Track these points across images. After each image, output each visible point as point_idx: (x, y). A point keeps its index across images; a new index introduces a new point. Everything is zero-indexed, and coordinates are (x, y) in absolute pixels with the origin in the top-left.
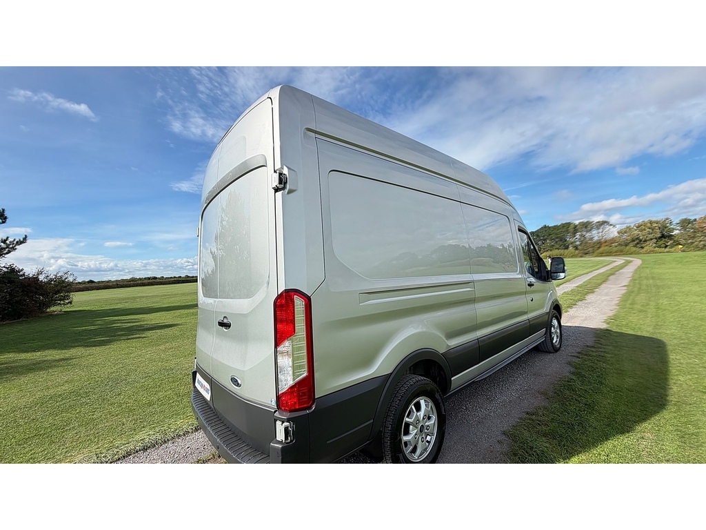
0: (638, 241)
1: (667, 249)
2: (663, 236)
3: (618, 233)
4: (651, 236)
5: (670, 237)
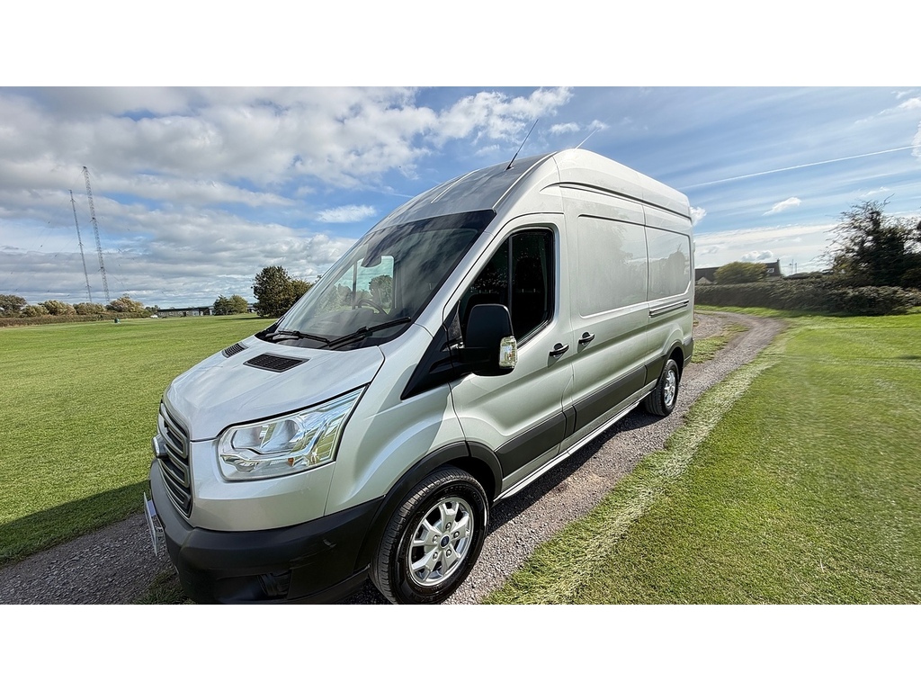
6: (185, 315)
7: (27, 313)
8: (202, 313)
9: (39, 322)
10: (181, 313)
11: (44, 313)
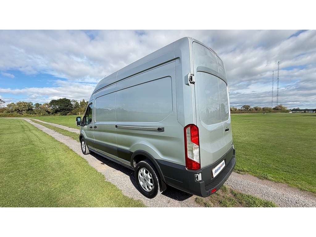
0: (18, 111)
1: (31, 115)
2: (29, 110)
3: (7, 105)
4: (25, 109)
5: (32, 110)
6: (305, 112)
7: (250, 110)
8: (315, 112)
9: (252, 113)
10: (303, 111)
11: (254, 110)
